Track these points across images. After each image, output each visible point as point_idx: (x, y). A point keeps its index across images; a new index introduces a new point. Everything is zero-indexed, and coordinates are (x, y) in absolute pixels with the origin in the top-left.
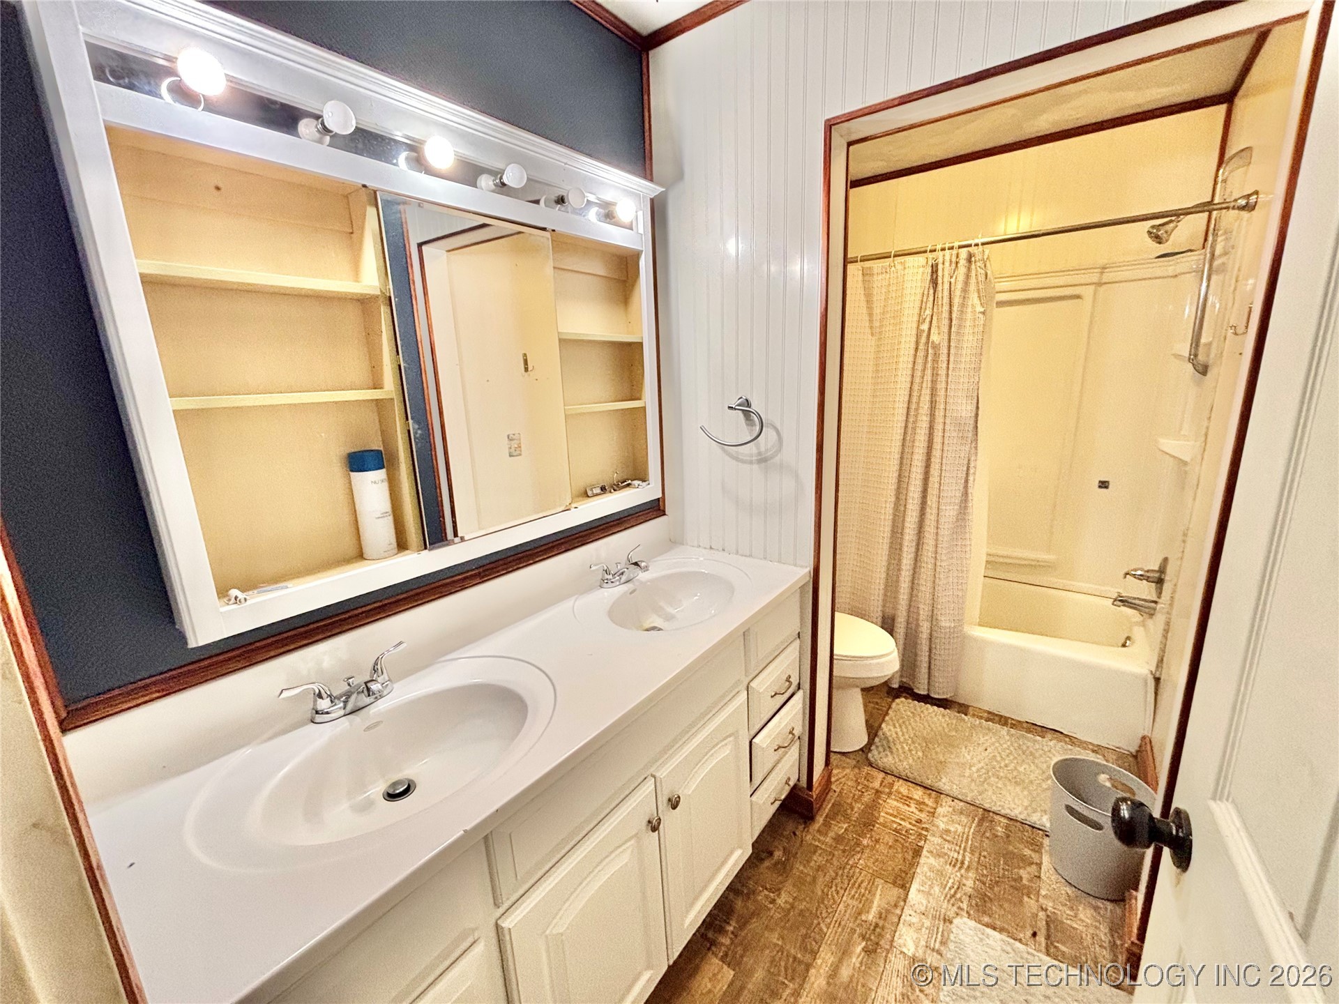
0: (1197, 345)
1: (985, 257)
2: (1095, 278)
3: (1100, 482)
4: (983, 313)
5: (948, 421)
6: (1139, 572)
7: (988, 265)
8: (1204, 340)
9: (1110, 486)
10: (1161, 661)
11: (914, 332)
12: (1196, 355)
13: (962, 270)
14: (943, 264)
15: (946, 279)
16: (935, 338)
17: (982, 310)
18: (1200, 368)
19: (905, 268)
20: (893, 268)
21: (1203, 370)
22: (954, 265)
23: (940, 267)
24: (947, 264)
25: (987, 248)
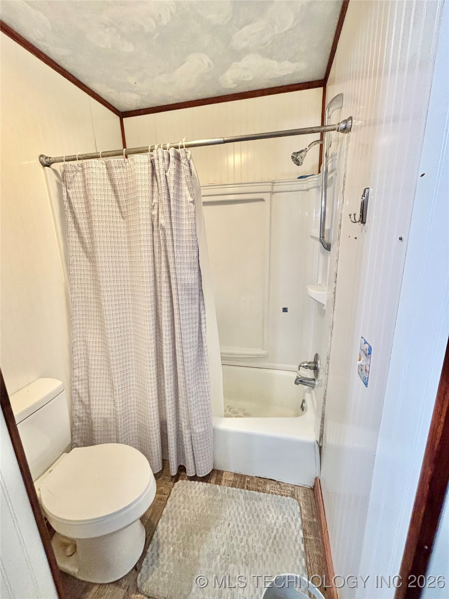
0: (324, 230)
1: (188, 157)
2: (269, 188)
3: (283, 308)
4: (193, 202)
5: (179, 288)
6: (306, 364)
7: (191, 162)
8: (327, 227)
9: (288, 310)
10: (321, 437)
11: (149, 217)
12: (323, 237)
13: (172, 166)
14: (158, 160)
15: (162, 172)
16: (162, 221)
17: (192, 200)
18: (326, 246)
19: (135, 164)
20: (128, 164)
21: (328, 247)
22: (166, 162)
23: (156, 162)
24: (161, 160)
25: (189, 150)
